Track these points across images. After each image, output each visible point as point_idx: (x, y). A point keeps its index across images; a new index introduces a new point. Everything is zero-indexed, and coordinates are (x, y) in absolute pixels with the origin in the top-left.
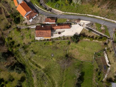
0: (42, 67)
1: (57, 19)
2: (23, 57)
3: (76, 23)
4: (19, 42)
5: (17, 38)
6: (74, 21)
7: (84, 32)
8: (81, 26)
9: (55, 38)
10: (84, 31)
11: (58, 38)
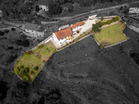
0: (83, 75)
2: (50, 80)
3: (87, 19)
4: (35, 65)
5: (30, 63)
6: (84, 19)
8: (92, 19)
9: (77, 38)
10: (97, 22)
11: (80, 36)
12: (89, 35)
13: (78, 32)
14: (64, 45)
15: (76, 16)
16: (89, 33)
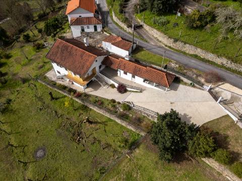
1: (143, 50)
6: (194, 76)
7: (222, 132)
9: (97, 97)
10: (223, 125)
11: (106, 103)
12: (130, 128)
13: (122, 89)
14: (60, 82)
15: (189, 49)
16: (138, 121)
